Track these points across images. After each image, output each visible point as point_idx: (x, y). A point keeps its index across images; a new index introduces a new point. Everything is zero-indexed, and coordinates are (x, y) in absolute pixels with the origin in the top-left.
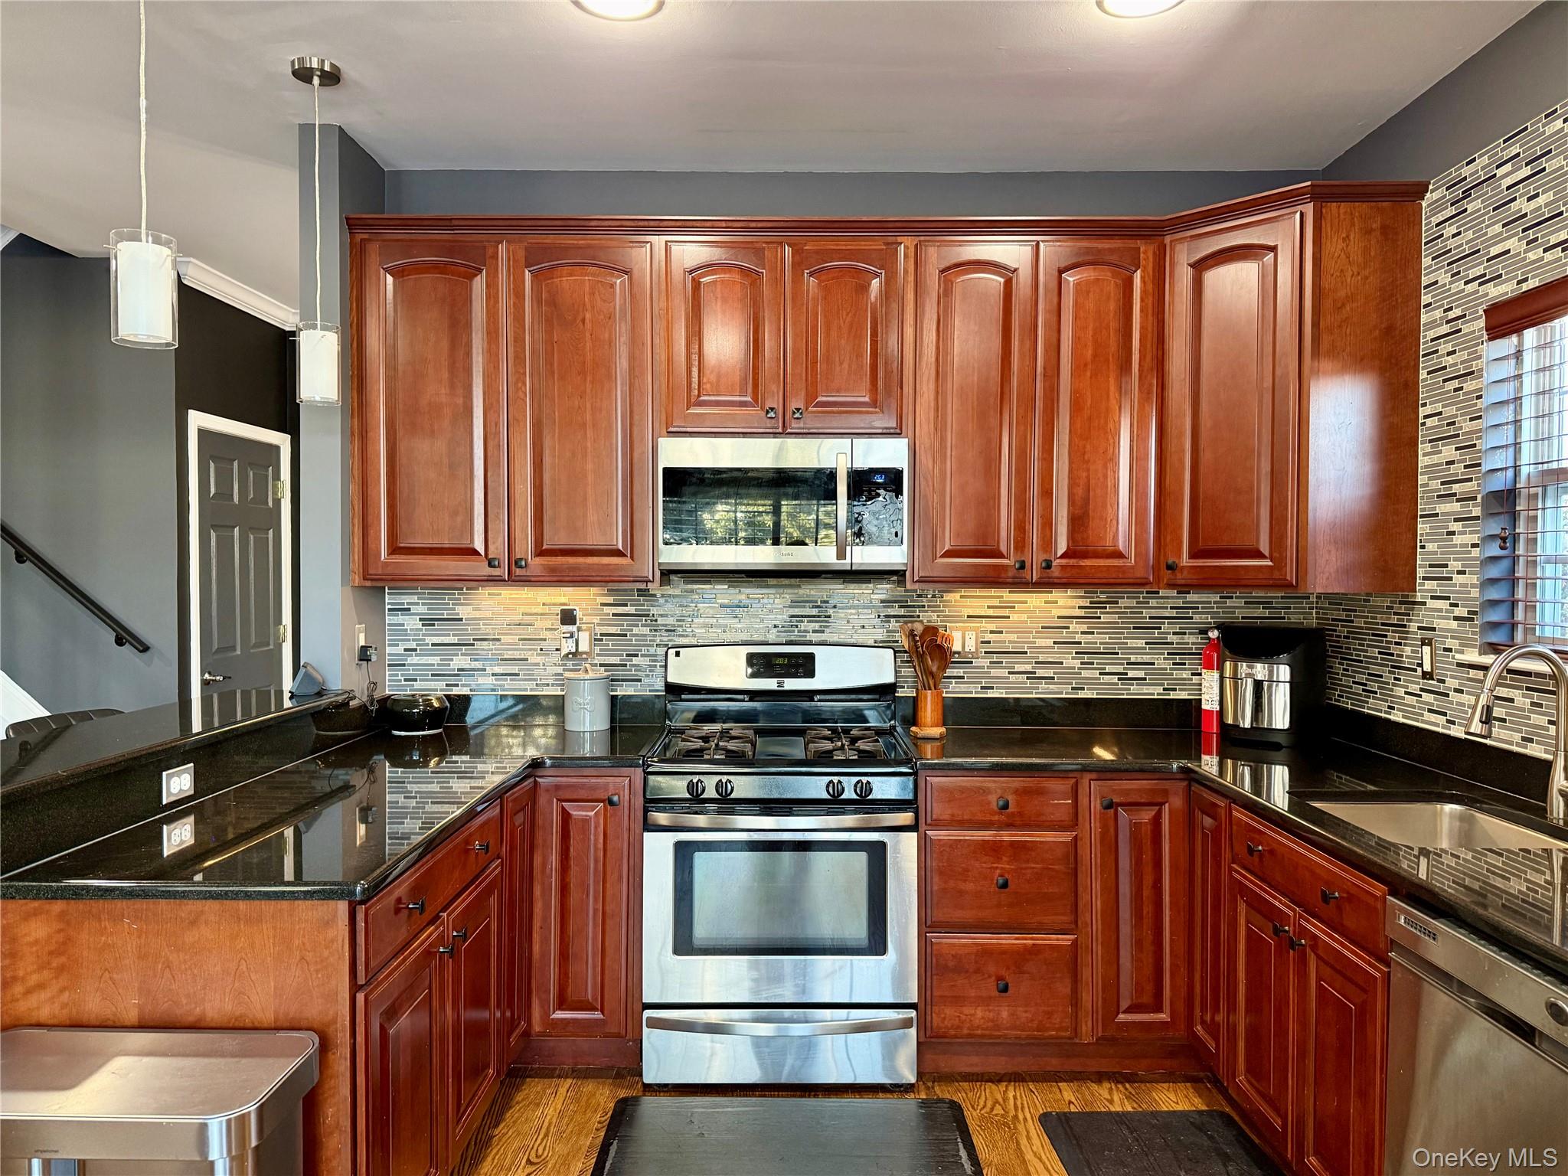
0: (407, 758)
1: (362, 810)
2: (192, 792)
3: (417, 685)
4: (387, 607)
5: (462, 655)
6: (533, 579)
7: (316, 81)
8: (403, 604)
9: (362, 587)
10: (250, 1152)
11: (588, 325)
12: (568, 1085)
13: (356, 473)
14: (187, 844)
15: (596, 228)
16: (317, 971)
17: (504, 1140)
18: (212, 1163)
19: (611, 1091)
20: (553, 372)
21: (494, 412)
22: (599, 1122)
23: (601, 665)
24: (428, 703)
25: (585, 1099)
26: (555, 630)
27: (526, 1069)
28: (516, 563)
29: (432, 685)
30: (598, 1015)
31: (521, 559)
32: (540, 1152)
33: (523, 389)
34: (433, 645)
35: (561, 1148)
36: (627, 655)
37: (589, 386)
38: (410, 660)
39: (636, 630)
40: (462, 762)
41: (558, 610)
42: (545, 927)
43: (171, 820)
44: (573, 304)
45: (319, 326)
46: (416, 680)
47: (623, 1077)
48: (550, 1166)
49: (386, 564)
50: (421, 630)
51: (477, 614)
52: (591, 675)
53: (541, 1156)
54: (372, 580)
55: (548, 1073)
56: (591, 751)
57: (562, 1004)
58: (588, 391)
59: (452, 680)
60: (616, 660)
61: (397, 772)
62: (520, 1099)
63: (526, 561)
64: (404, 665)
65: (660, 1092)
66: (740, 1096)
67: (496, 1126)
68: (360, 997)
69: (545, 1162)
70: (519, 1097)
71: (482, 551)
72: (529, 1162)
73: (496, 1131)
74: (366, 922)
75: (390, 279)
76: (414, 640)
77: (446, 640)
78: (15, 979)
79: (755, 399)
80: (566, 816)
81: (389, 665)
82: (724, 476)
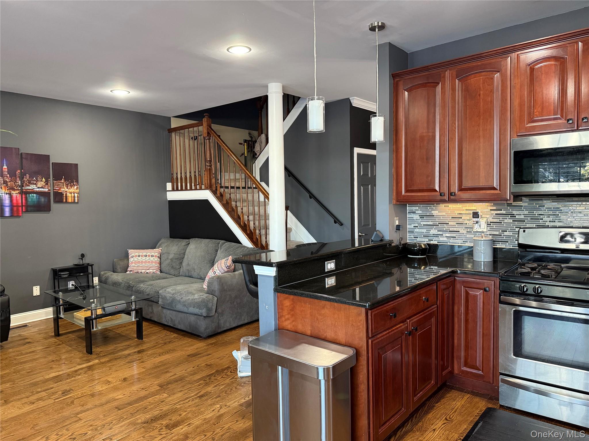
0: (413, 265)
1: (397, 282)
2: (335, 269)
3: (418, 239)
4: (408, 211)
5: (434, 229)
6: (458, 200)
7: (377, 30)
8: (413, 210)
9: (396, 204)
10: (331, 380)
11: (482, 96)
12: (468, 397)
13: (394, 164)
14: (333, 285)
15: (486, 56)
16: (357, 330)
17: (438, 408)
18: (320, 380)
19: (486, 403)
20: (467, 118)
21: (443, 136)
22: (477, 413)
23: (490, 235)
24: (420, 246)
25: (474, 403)
26: (470, 220)
27: (453, 386)
28: (451, 194)
29: (423, 240)
30: (480, 372)
31: (453, 192)
32: (451, 417)
33: (454, 126)
34: (424, 225)
35: (459, 418)
36: (502, 231)
37: (481, 121)
38: (415, 230)
39: (506, 221)
40: (435, 269)
41: (471, 212)
42: (459, 334)
43: (328, 276)
44: (476, 89)
45: (378, 116)
46: (418, 238)
47: (492, 400)
48: (454, 423)
49: (404, 196)
50: (419, 219)
51: (440, 214)
52: (484, 238)
53: (451, 418)
54: (400, 202)
55: (461, 390)
56: (484, 269)
57: (466, 365)
58: (481, 123)
59: (430, 238)
60: (497, 233)
61: (412, 270)
62: (448, 396)
63: (455, 193)
64: (413, 232)
65: (507, 409)
66: (544, 422)
67: (437, 403)
68: (370, 341)
69: (452, 421)
70: (448, 395)
71: (438, 190)
72: (446, 419)
73: (436, 405)
74: (371, 316)
75: (406, 93)
76: (417, 223)
77: (428, 223)
78: (283, 315)
79: (562, 116)
80: (467, 293)
81: (408, 232)
82: (544, 152)
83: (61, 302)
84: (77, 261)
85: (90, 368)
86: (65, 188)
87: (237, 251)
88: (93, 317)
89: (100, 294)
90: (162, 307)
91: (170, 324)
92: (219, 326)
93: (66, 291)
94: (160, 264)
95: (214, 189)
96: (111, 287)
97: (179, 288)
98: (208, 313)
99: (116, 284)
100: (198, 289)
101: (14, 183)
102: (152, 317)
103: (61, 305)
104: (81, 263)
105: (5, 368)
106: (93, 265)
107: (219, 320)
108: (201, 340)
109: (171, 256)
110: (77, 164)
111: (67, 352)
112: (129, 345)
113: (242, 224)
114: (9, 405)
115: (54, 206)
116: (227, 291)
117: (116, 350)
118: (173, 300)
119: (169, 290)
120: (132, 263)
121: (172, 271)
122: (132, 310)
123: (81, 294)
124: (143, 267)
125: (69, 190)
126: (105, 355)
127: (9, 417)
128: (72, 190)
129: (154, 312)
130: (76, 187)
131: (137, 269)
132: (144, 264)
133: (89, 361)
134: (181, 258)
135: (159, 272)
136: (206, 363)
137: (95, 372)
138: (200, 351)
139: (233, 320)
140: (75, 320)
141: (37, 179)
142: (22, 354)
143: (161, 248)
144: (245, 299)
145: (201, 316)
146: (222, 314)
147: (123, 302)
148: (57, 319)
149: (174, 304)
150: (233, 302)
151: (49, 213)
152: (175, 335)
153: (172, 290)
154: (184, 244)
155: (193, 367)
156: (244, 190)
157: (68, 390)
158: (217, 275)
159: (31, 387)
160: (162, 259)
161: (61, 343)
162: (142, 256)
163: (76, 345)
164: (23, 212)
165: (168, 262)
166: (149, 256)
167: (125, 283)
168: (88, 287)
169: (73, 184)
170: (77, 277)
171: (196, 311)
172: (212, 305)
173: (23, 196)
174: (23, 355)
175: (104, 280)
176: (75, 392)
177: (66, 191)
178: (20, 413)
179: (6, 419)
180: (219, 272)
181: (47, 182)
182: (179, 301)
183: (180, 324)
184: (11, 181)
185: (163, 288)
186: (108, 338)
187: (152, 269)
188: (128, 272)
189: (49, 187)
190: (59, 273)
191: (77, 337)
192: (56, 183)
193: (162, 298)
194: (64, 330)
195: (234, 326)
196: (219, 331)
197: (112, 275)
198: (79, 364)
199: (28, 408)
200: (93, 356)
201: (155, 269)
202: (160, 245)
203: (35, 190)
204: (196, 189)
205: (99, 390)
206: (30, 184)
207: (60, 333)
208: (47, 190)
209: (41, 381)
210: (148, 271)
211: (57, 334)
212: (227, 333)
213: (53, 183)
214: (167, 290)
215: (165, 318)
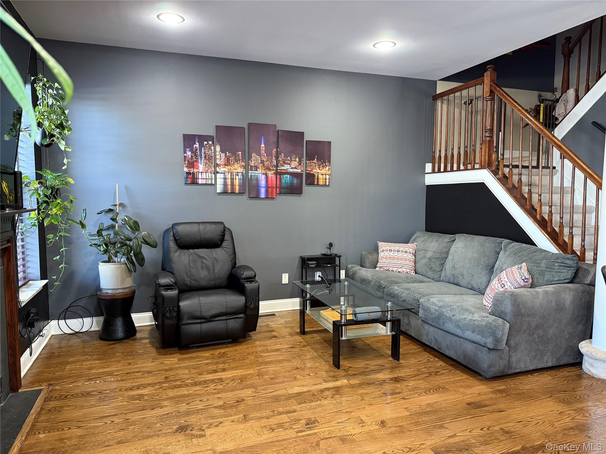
83: (308, 296)
84: (325, 251)
85: (337, 390)
86: (318, 169)
87: (535, 256)
88: (342, 322)
89: (348, 292)
90: (422, 321)
91: (434, 345)
92: (509, 366)
93: (314, 283)
94: (415, 263)
95: (494, 168)
96: (359, 285)
97: (448, 299)
98: (496, 345)
99: (364, 281)
100: (477, 306)
101: (270, 162)
102: (408, 330)
103: (308, 300)
104: (329, 253)
105: (250, 366)
106: (341, 256)
107: (510, 357)
108: (481, 380)
109: (429, 254)
110: (330, 142)
111: (312, 358)
112: (383, 366)
113: (538, 217)
114: (248, 424)
115: (306, 189)
116: (524, 316)
117: (367, 370)
118: (440, 316)
119: (434, 300)
120: (382, 258)
121: (430, 274)
122: (388, 321)
123: (327, 287)
124: (395, 265)
125: (321, 171)
126: (355, 374)
127: (245, 445)
128: (323, 171)
129: (412, 324)
130: (327, 168)
131: (388, 266)
132: (396, 261)
133: (336, 378)
134: (443, 258)
135: (413, 272)
136: (501, 426)
137: (344, 399)
138: (485, 400)
139: (530, 359)
140: (321, 319)
141: (291, 158)
142: (267, 351)
143: (416, 243)
144: (551, 331)
145: (484, 346)
146: (516, 349)
147: (377, 308)
148: (302, 312)
149: (441, 321)
150: (532, 334)
151: (300, 196)
152: (441, 363)
153: (438, 301)
154: (447, 240)
155: (482, 429)
156: (534, 170)
157: (312, 420)
158: (506, 289)
159: (272, 402)
160: (418, 257)
161: (306, 344)
162: (394, 251)
163: (322, 351)
164: (277, 194)
165: (424, 261)
166: (402, 251)
167: (375, 282)
168: (335, 281)
169: (325, 165)
170: (324, 268)
171: (477, 338)
172: (503, 335)
173: (278, 177)
174: (269, 352)
175: (351, 275)
176: (321, 427)
177: (318, 173)
178: (258, 442)
179: (243, 446)
180: (510, 285)
181: (300, 163)
182: (450, 319)
183: (449, 349)
184: (268, 160)
185: (424, 296)
186: (356, 348)
187: (405, 267)
188: (377, 269)
189: (302, 168)
190: (307, 262)
191: (323, 340)
192: (309, 163)
193: (424, 310)
194: (310, 328)
195: (531, 368)
196: (510, 372)
197: (360, 269)
198: (325, 381)
199: (267, 437)
200: (340, 372)
201: (409, 268)
202: (415, 240)
203: (289, 170)
204: (466, 169)
205: (350, 433)
206: (284, 164)
207: (305, 330)
208: (300, 171)
209: (284, 395)
210: (400, 270)
211: (303, 332)
212: (520, 378)
213: (306, 163)
214: (431, 300)
215: (427, 336)
